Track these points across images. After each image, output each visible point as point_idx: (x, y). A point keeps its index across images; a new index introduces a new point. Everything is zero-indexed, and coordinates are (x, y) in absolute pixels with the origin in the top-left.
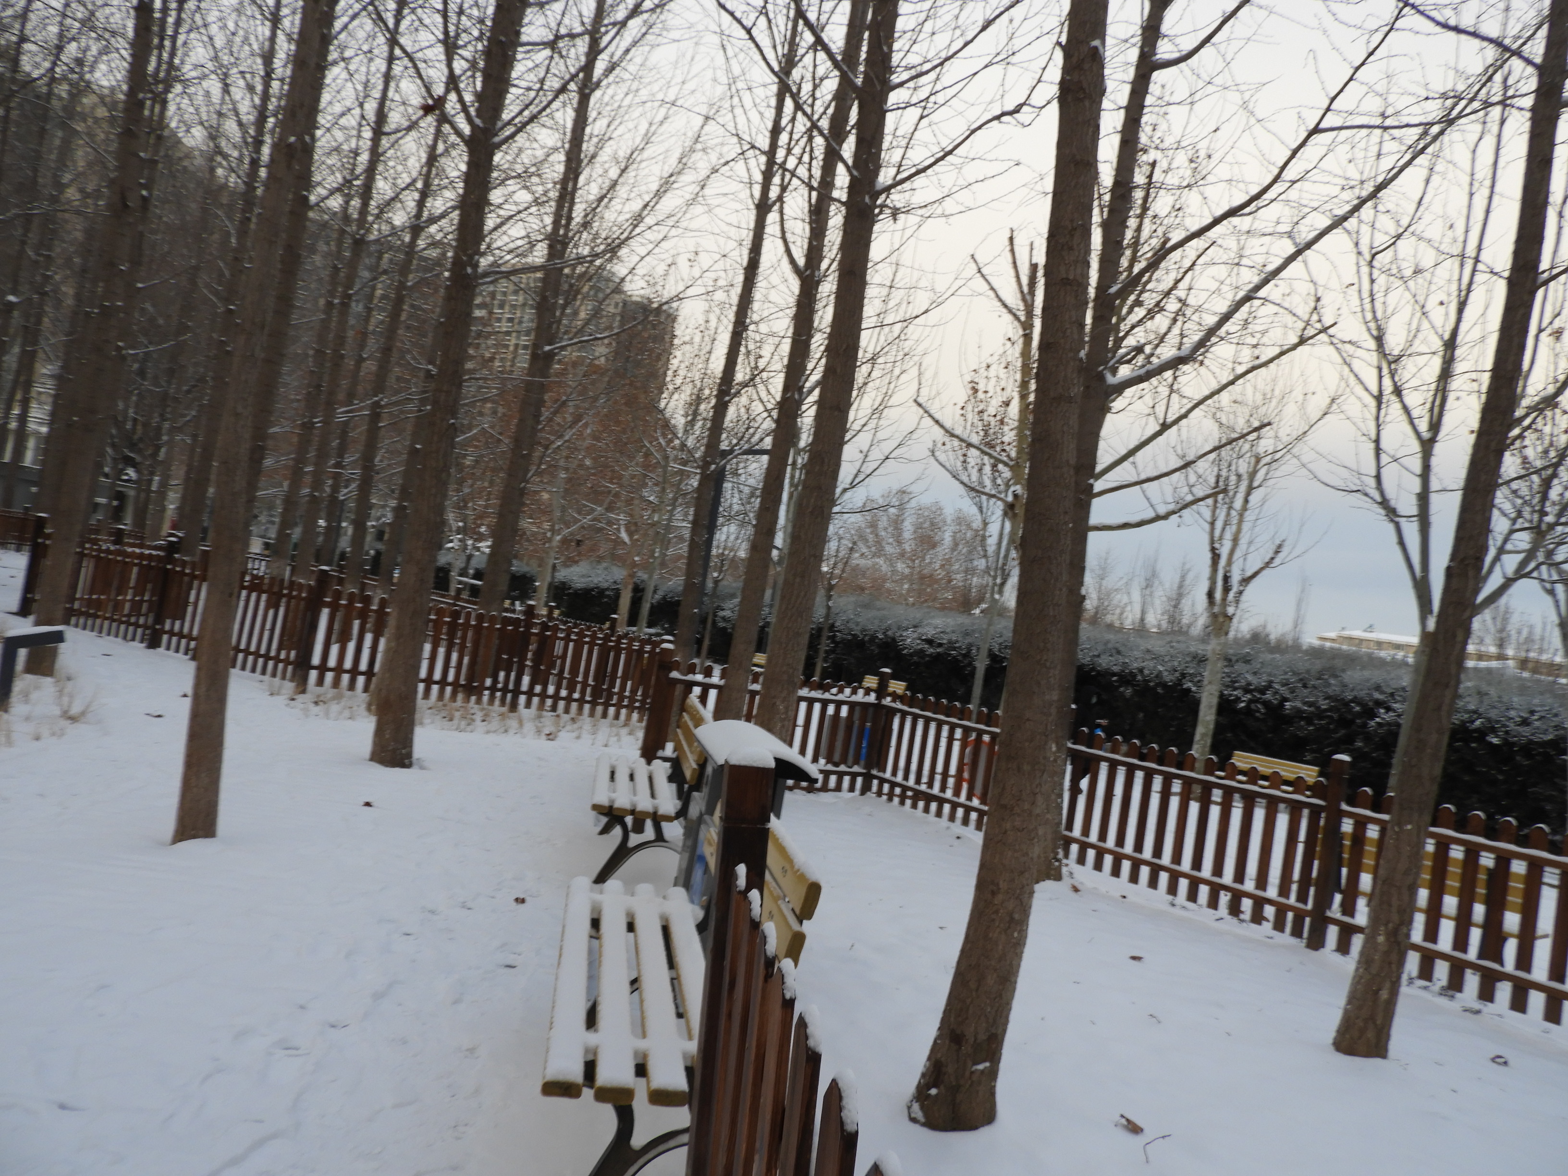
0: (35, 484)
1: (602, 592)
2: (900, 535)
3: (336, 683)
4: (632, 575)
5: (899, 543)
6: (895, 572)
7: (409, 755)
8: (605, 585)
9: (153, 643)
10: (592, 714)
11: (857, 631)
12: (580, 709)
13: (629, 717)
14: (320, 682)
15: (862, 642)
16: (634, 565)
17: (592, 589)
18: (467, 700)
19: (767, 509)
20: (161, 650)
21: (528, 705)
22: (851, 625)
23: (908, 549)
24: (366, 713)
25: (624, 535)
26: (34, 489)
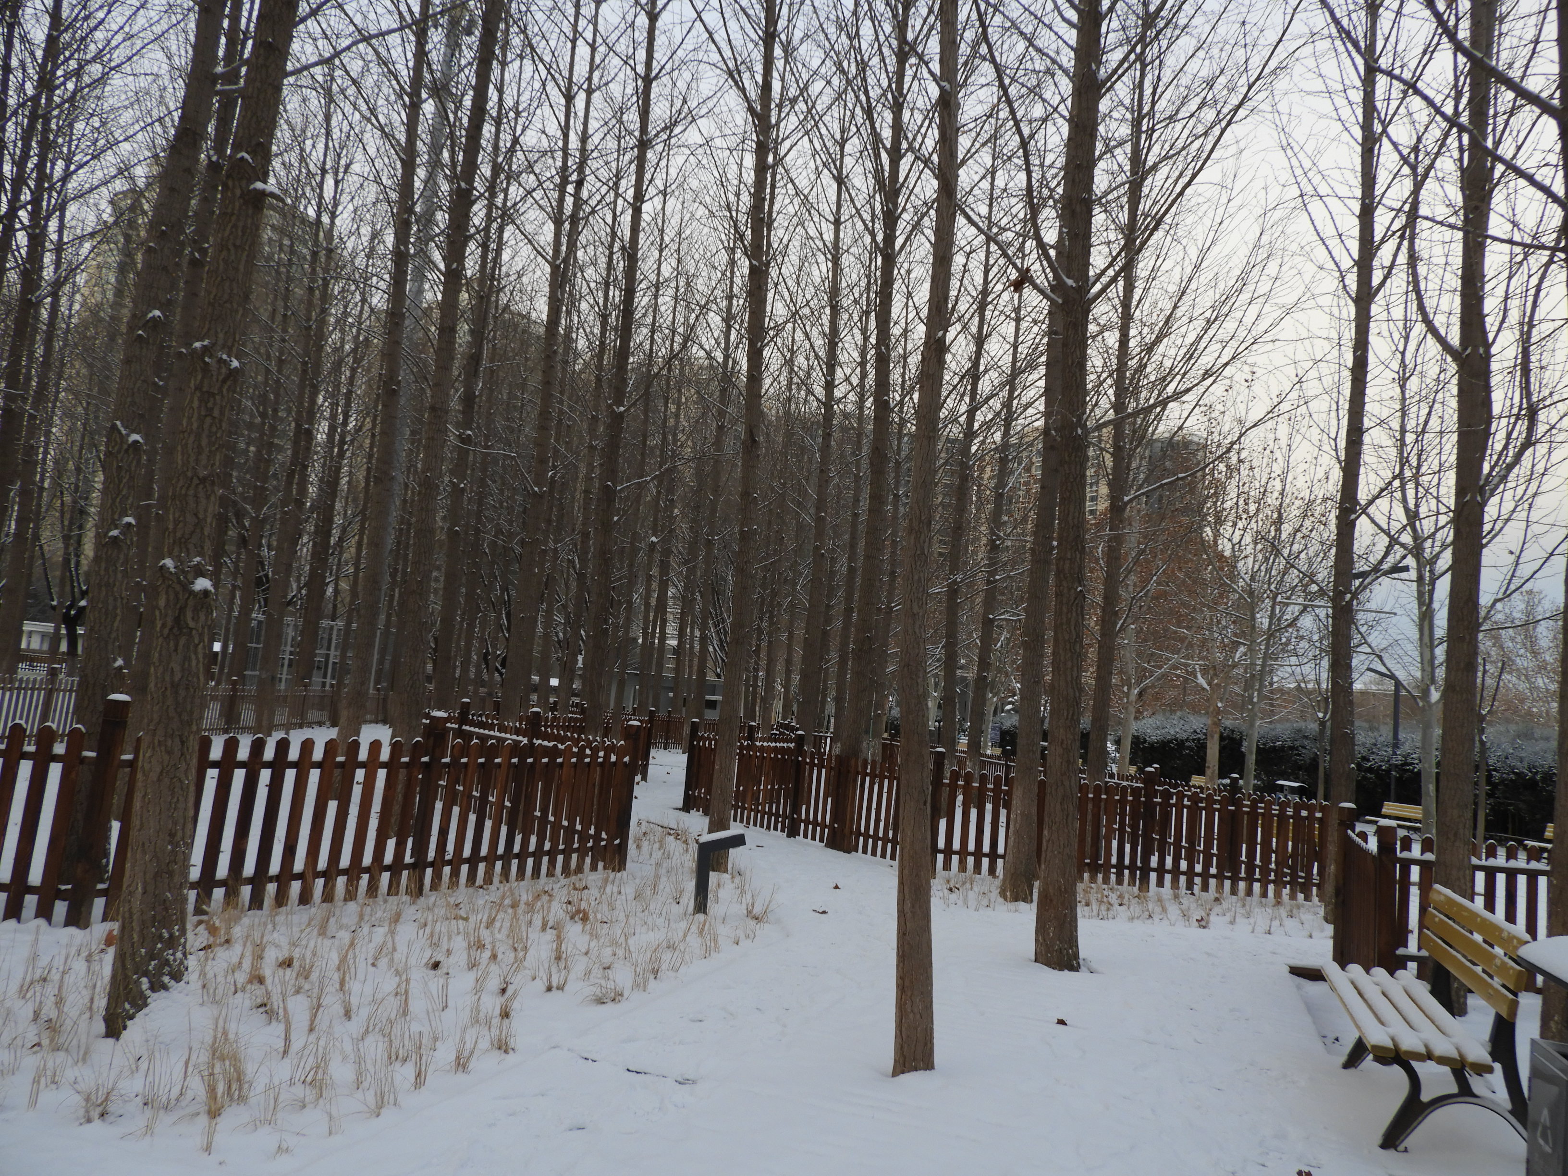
0: (671, 689)
1: (1181, 744)
2: (1533, 644)
3: (963, 867)
4: (1217, 723)
5: (1535, 654)
6: (1533, 688)
7: (1076, 956)
8: (1184, 736)
9: (793, 833)
10: (1234, 892)
11: (1522, 768)
12: (1220, 886)
13: (1278, 895)
14: (947, 866)
15: (1532, 783)
16: (1218, 711)
17: (1171, 741)
18: (1093, 879)
19: (1462, 639)
20: (800, 838)
21: (1160, 883)
22: (1511, 761)
23: (1548, 658)
24: (1001, 900)
25: (1201, 681)
26: (671, 694)
